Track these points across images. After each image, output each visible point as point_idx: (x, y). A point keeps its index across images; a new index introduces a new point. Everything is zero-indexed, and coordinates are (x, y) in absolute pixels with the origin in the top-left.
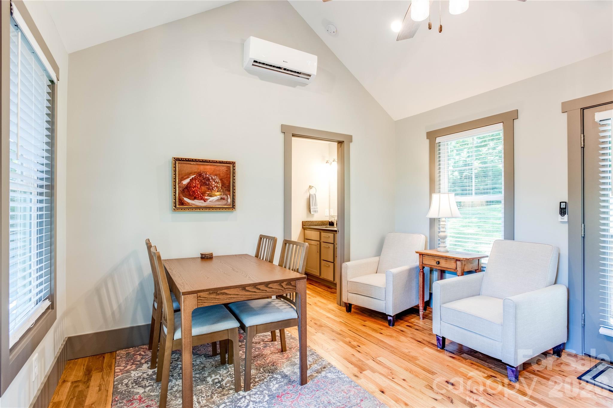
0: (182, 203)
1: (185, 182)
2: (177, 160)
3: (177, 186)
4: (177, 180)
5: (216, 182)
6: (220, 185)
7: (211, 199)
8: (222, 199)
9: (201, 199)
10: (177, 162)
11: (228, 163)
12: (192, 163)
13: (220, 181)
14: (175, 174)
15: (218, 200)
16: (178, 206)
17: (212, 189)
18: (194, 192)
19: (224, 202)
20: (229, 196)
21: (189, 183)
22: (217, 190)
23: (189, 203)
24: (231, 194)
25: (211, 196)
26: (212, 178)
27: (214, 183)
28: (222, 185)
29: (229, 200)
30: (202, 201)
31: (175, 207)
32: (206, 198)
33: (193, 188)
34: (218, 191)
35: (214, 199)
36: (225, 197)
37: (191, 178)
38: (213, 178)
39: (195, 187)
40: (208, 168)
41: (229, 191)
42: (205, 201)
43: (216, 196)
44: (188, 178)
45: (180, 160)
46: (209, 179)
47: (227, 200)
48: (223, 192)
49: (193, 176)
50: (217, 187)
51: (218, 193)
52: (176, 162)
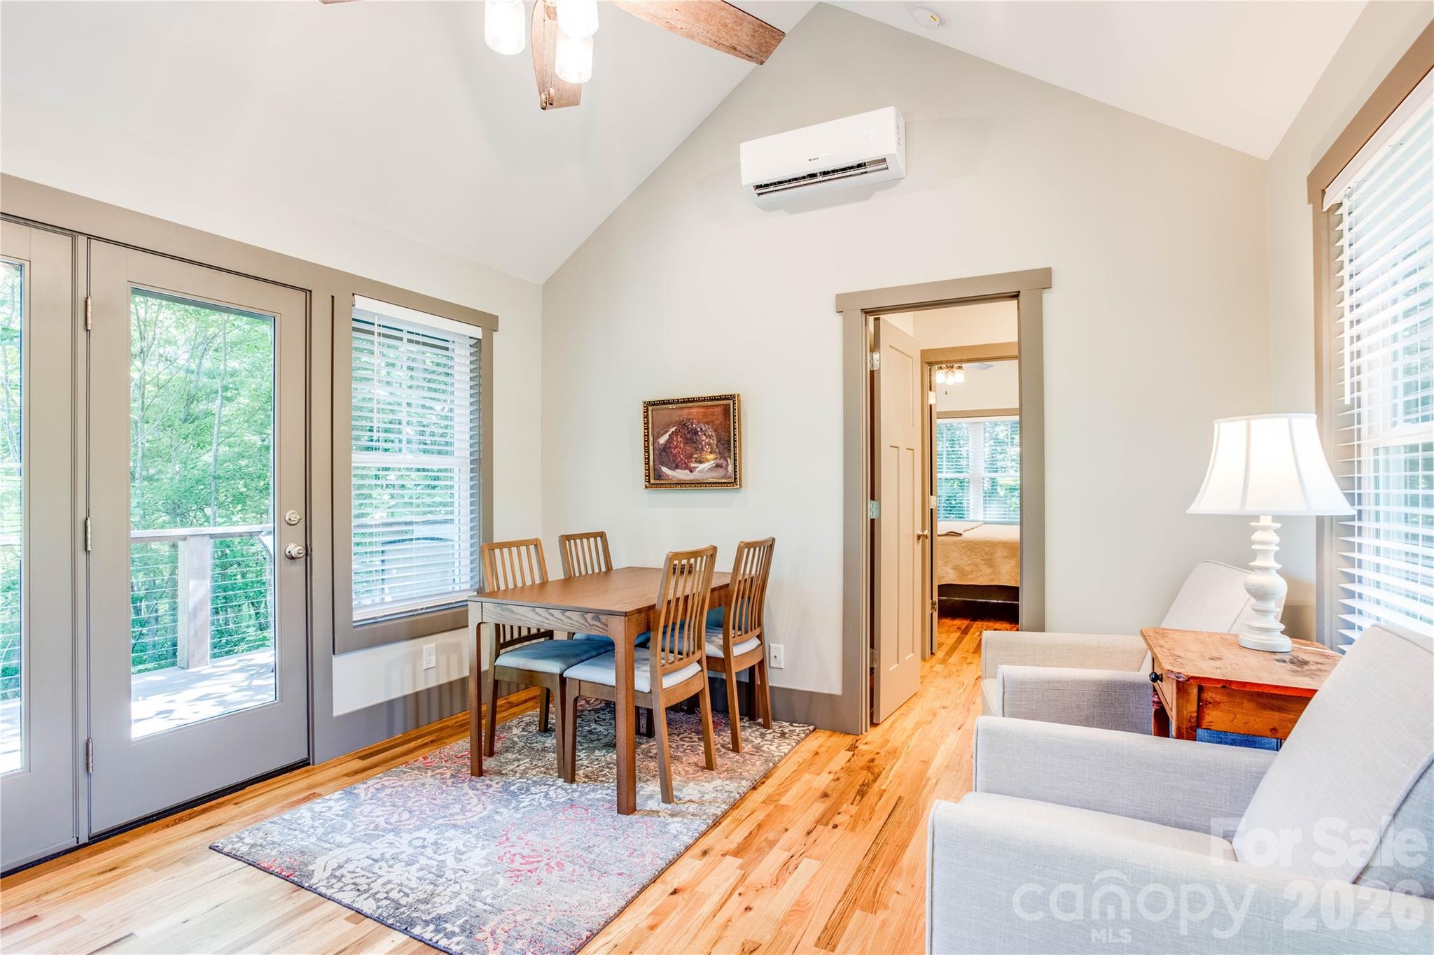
0: (659, 476)
1: (663, 440)
2: (648, 404)
3: (651, 448)
4: (651, 438)
5: (708, 438)
6: (714, 441)
7: (701, 466)
8: (718, 466)
9: (686, 468)
10: (650, 408)
11: (724, 399)
12: (670, 406)
13: (713, 434)
14: (647, 429)
15: (711, 469)
16: (652, 481)
17: (702, 448)
18: (675, 455)
19: (721, 472)
20: (729, 460)
21: (667, 441)
22: (709, 450)
23: (668, 476)
24: (732, 456)
25: (700, 462)
26: (701, 429)
27: (704, 438)
28: (718, 441)
29: (730, 468)
30: (687, 471)
31: (649, 482)
32: (693, 465)
33: (674, 448)
34: (711, 453)
35: (704, 468)
36: (722, 462)
37: (670, 432)
38: (704, 428)
39: (677, 447)
40: (695, 411)
41: (730, 450)
42: (691, 472)
43: (708, 461)
44: (666, 432)
45: (654, 405)
46: (696, 433)
47: (727, 468)
48: (720, 453)
49: (673, 429)
50: (709, 444)
51: (711, 457)
52: (647, 409)
